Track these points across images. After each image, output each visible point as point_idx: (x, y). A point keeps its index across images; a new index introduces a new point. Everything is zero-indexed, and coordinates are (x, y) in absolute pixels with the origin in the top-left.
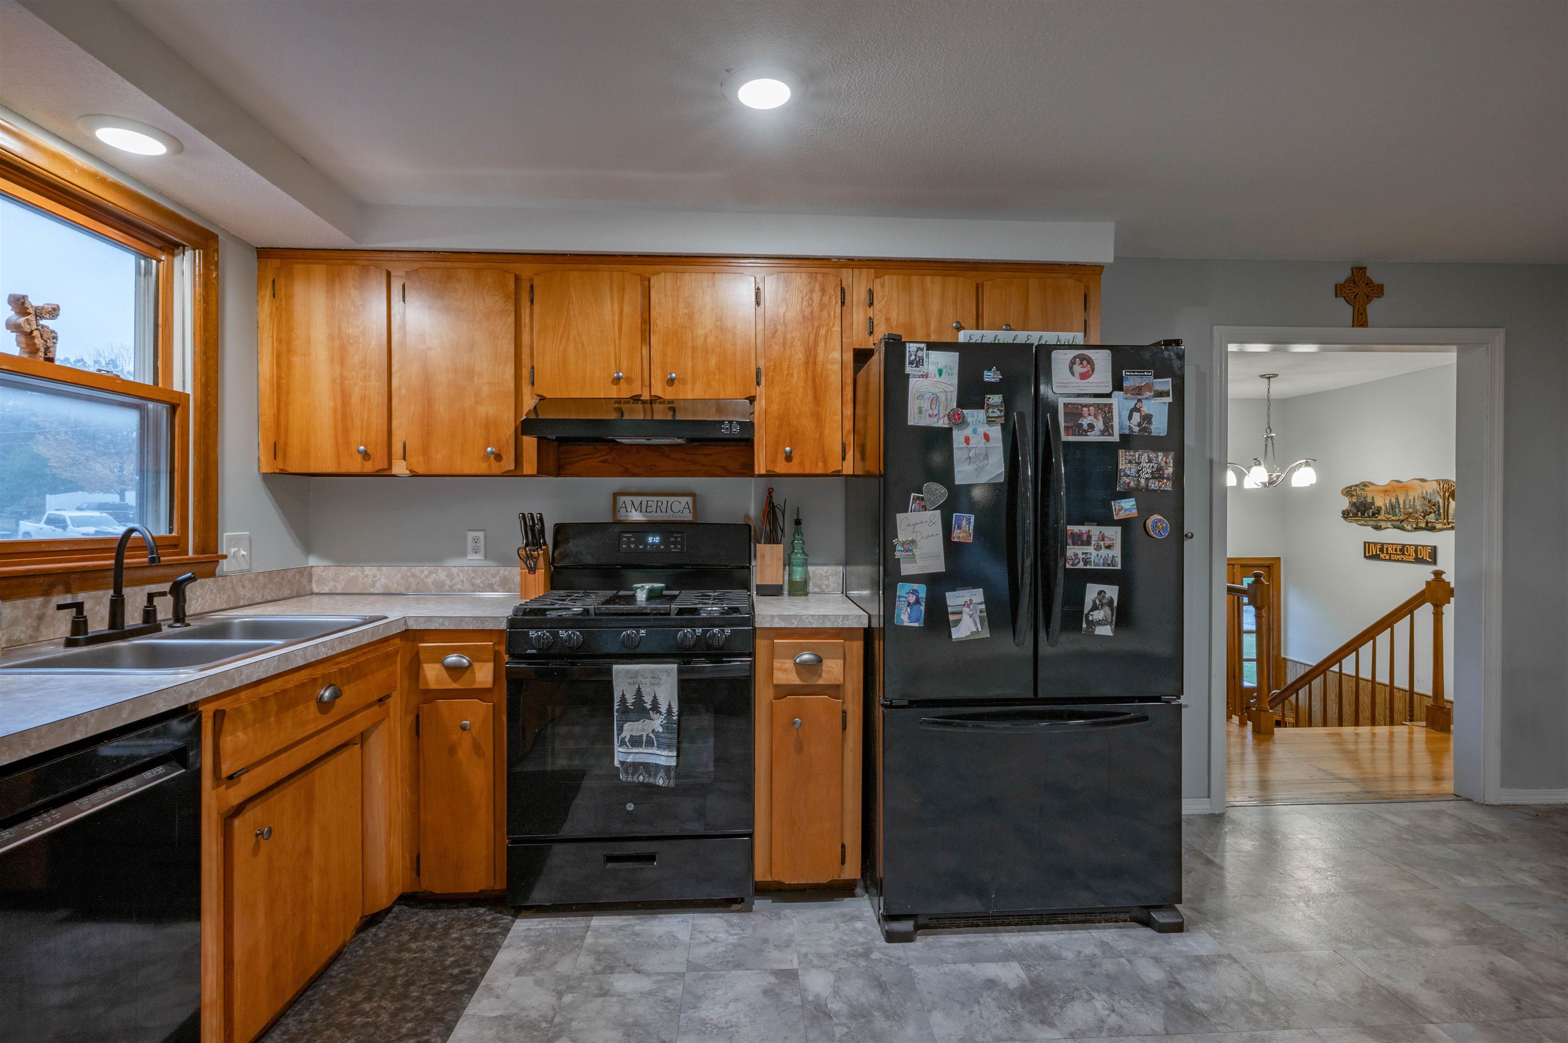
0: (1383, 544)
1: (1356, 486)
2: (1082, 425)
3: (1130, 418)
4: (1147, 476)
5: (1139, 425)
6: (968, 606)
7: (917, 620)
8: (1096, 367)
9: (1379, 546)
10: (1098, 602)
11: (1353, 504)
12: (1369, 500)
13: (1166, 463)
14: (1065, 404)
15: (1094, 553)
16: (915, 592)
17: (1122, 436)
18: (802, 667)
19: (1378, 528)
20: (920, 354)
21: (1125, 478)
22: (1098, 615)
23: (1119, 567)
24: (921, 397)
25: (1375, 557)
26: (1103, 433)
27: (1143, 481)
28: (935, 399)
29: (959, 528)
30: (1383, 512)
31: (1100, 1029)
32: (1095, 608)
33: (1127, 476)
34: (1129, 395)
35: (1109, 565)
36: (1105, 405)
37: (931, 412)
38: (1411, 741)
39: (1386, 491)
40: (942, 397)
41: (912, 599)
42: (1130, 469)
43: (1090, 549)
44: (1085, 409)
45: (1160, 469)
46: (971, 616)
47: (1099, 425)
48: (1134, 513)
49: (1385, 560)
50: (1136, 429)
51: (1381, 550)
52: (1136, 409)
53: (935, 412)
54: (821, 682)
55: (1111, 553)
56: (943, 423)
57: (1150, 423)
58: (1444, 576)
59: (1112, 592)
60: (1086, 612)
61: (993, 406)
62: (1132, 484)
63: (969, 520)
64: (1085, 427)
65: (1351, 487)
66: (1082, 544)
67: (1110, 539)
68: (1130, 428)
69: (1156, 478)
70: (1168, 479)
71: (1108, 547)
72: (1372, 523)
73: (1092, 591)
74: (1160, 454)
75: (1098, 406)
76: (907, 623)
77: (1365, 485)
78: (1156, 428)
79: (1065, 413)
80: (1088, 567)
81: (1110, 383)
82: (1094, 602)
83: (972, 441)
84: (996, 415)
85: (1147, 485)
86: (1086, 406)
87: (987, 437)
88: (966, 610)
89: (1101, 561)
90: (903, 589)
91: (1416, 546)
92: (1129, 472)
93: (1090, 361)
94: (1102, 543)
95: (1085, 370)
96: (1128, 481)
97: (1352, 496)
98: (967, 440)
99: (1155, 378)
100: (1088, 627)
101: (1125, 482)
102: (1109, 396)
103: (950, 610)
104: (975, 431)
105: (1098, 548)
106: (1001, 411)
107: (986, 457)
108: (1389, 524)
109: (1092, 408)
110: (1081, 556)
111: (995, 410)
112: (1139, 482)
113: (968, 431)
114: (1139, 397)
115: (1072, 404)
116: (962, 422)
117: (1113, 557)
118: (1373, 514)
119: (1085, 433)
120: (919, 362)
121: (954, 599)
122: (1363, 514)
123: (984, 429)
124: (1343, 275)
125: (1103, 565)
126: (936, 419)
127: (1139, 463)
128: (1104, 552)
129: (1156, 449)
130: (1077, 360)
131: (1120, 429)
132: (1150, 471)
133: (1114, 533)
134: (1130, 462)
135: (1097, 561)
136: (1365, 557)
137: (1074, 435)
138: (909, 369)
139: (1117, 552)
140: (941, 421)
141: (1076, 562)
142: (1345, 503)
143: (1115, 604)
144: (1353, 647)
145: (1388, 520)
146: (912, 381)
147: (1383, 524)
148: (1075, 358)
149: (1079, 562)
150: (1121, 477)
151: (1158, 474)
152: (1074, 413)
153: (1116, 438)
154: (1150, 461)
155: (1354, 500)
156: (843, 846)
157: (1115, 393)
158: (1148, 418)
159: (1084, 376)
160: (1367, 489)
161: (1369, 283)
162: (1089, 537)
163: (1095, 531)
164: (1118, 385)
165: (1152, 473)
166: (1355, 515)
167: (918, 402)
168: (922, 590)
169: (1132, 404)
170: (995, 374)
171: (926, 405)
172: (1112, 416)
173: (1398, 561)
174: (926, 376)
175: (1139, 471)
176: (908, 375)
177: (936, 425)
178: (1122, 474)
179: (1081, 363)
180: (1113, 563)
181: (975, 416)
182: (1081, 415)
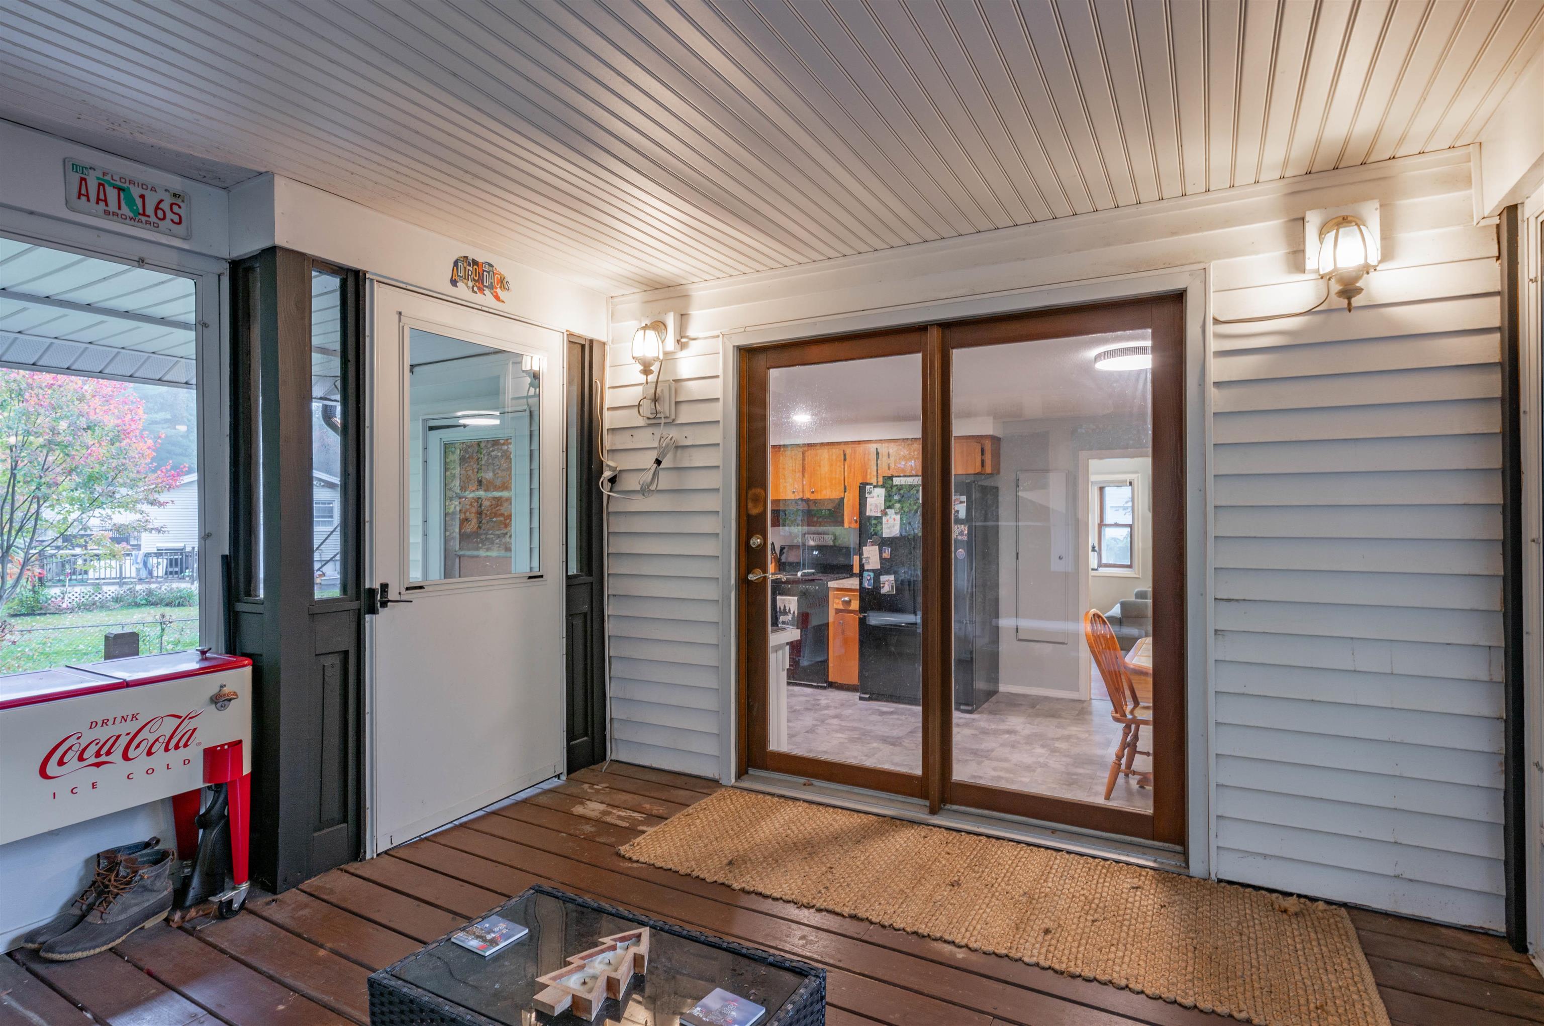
6: (888, 580)
7: (871, 586)
13: (964, 529)
16: (869, 575)
18: (845, 602)
20: (872, 489)
24: (871, 505)
28: (876, 506)
29: (885, 552)
37: (875, 510)
40: (879, 505)
45: (962, 531)
46: (889, 585)
53: (877, 510)
54: (850, 608)
56: (879, 514)
61: (896, 508)
63: (888, 549)
70: (965, 536)
76: (867, 587)
78: (960, 516)
83: (889, 521)
84: (898, 511)
85: (957, 538)
87: (894, 520)
88: (886, 583)
90: (865, 575)
98: (887, 521)
99: (959, 496)
103: (881, 582)
104: (890, 517)
107: (894, 527)
113: (888, 517)
116: (886, 514)
120: (870, 493)
121: (883, 578)
123: (894, 516)
126: (877, 513)
129: (961, 524)
138: (867, 495)
146: (868, 499)
151: (961, 533)
154: (958, 529)
156: (853, 673)
158: (957, 512)
165: (959, 533)
167: (870, 507)
168: (872, 574)
170: (897, 496)
171: (873, 508)
174: (873, 497)
176: (867, 497)
177: (877, 515)
181: (890, 512)
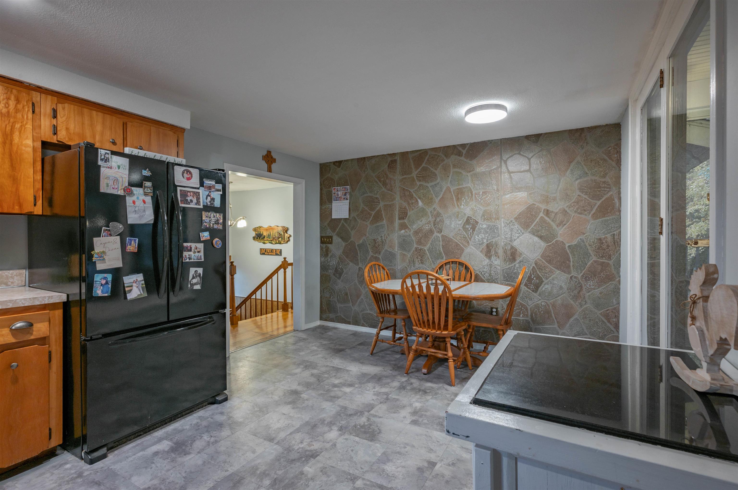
0: (266, 249)
1: (257, 227)
2: (188, 200)
3: (207, 199)
4: (213, 223)
5: (210, 202)
6: (136, 283)
7: (107, 292)
8: (193, 175)
9: (265, 250)
10: (195, 275)
11: (256, 234)
12: (262, 233)
13: (220, 218)
14: (180, 190)
15: (193, 255)
16: (105, 278)
17: (204, 206)
18: (15, 332)
19: (264, 243)
20: (107, 156)
21: (205, 223)
22: (194, 281)
23: (203, 260)
24: (108, 178)
25: (264, 254)
26: (196, 204)
27: (212, 225)
28: (116, 180)
29: (130, 245)
30: (266, 237)
31: (209, 445)
32: (193, 278)
33: (206, 222)
34: (206, 189)
35: (199, 260)
36: (197, 192)
37: (114, 186)
38: (278, 317)
39: (267, 230)
40: (120, 180)
41: (104, 282)
42: (207, 220)
43: (191, 253)
44: (189, 193)
45: (218, 220)
46: (137, 287)
47: (195, 201)
48: (209, 238)
49: (267, 255)
50: (209, 203)
51: (265, 251)
52: (208, 195)
53: (116, 187)
54: (32, 337)
55: (200, 254)
56: (121, 192)
57: (214, 201)
58: (286, 259)
59: (200, 270)
60: (190, 280)
61: (147, 187)
62: (208, 226)
63: (135, 241)
64: (189, 201)
65: (256, 228)
66: (188, 251)
67: (199, 249)
68: (207, 203)
69: (216, 224)
70: (221, 224)
71: (199, 252)
72: (263, 241)
73: (192, 271)
74: (218, 214)
75: (194, 192)
76: (100, 295)
77: (260, 227)
78: (216, 204)
79: (180, 194)
80: (191, 261)
81: (199, 183)
82: (193, 275)
83: (136, 203)
84: (149, 192)
85: (213, 227)
86: (189, 192)
87: (144, 202)
88: (134, 284)
89: (196, 258)
90: (98, 278)
91: (276, 249)
92: (206, 221)
93: (191, 173)
94: (196, 250)
95: (188, 176)
96: (206, 225)
97: (256, 231)
98: (134, 202)
99: (216, 183)
100: (191, 286)
101: (205, 225)
102: (198, 188)
103: (126, 285)
104: (138, 198)
105: (195, 252)
106: (151, 190)
107: (144, 211)
108: (268, 242)
109: (191, 193)
110: (187, 256)
111: (148, 189)
112: (210, 225)
113: (134, 198)
114: (210, 190)
115: (183, 190)
116: (131, 193)
117: (201, 256)
118: (263, 238)
119: (189, 203)
120: (106, 160)
121: (127, 280)
122: (260, 238)
123: (142, 197)
124: (265, 153)
125: (197, 260)
126: (116, 190)
127: (210, 218)
128: (197, 254)
129: (216, 212)
130: (185, 171)
131: (203, 203)
132: (214, 221)
133: (201, 246)
134: (207, 217)
135: (194, 258)
136: (260, 254)
137: (184, 204)
138: (100, 163)
139: (202, 254)
140: (119, 192)
141: (186, 259)
142: (254, 234)
143: (202, 275)
144: (260, 287)
145: (267, 240)
146: (102, 170)
147: (266, 242)
148: (184, 170)
149: (187, 259)
150: (203, 223)
151: (217, 222)
152: (184, 194)
153: (201, 207)
154: (214, 217)
155: (257, 233)
156: (50, 429)
157: (201, 188)
158: (213, 199)
159: (188, 179)
160: (261, 229)
161: (272, 157)
162: (191, 248)
163: (193, 245)
164: (202, 184)
165: (215, 222)
166: (257, 238)
167: (106, 180)
168: (109, 277)
169: (207, 193)
170: (148, 172)
171: (111, 183)
172: (200, 197)
173: (270, 255)
174: (110, 168)
175: (210, 221)
176: (100, 166)
177: (116, 193)
178: (204, 221)
179: (187, 173)
180: (201, 259)
181: (137, 191)
182: (187, 196)
